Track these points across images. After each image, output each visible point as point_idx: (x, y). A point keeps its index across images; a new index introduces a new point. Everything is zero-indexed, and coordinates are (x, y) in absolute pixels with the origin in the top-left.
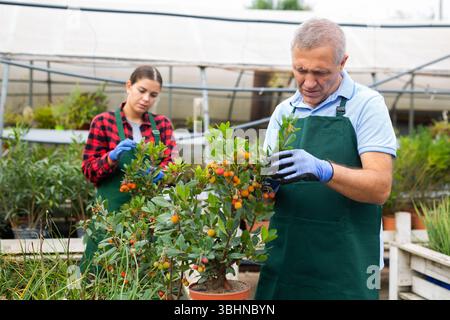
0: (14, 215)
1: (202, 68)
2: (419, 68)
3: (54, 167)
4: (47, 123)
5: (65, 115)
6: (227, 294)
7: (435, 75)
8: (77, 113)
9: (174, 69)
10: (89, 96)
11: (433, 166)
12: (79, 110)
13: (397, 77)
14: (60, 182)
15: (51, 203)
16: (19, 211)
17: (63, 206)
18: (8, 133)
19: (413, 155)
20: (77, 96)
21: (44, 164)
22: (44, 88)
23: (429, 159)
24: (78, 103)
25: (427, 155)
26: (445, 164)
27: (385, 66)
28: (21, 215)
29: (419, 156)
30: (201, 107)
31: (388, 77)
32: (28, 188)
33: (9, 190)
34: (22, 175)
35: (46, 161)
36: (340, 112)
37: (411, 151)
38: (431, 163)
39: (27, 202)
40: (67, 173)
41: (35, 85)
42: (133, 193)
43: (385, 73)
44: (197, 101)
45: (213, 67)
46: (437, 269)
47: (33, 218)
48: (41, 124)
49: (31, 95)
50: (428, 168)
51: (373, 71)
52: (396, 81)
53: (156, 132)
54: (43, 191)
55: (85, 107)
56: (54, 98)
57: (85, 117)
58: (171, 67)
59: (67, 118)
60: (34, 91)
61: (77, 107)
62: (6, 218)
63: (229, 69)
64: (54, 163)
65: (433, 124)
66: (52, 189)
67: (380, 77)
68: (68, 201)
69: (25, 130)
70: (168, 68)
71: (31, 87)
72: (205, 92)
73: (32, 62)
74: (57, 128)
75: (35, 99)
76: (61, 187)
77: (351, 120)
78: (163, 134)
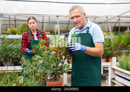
0: (3, 60)
1: (58, 16)
2: (120, 15)
3: (14, 46)
4: (14, 33)
5: (19, 30)
6: (57, 82)
7: (125, 17)
8: (22, 30)
10: (26, 25)
11: (123, 44)
12: (23, 29)
13: (114, 18)
14: (16, 50)
15: (14, 56)
16: (5, 58)
17: (17, 57)
18: (2, 36)
19: (117, 41)
20: (22, 25)
21: (12, 45)
22: (14, 23)
23: (121, 42)
24: (22, 27)
25: (121, 40)
26: (126, 43)
27: (110, 15)
28: (6, 60)
29: (119, 41)
31: (111, 18)
32: (7, 52)
33: (2, 53)
34: (5, 48)
36: (88, 31)
38: (122, 43)
39: (7, 56)
40: (18, 48)
41: (11, 22)
42: (35, 54)
43: (111, 17)
44: (56, 26)
45: (60, 16)
46: (121, 73)
47: (9, 61)
48: (12, 33)
49: (10, 25)
50: (121, 44)
51: (107, 16)
52: (113, 19)
53: (41, 36)
54: (11, 53)
55: (24, 28)
56: (17, 25)
57: (24, 31)
58: (49, 16)
59: (19, 31)
60: (11, 23)
61: (22, 28)
62: (1, 61)
63: (65, 17)
64: (14, 45)
65: (125, 31)
66: (14, 52)
67: (109, 18)
68: (19, 55)
69: (7, 35)
70: (48, 17)
71: (10, 22)
72: (58, 24)
73: (9, 16)
74: (17, 34)
75: (11, 26)
76: (16, 52)
77: (91, 33)
78: (43, 36)
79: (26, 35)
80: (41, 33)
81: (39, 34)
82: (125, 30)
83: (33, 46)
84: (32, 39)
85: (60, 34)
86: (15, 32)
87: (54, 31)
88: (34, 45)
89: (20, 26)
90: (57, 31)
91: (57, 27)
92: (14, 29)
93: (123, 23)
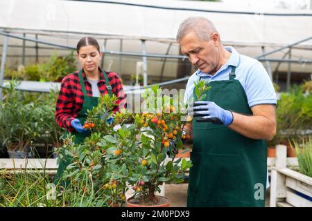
0: (9, 142)
1: (143, 41)
2: (296, 44)
3: (37, 109)
4: (34, 77)
5: (47, 71)
7: (306, 49)
8: (55, 70)
9: (124, 41)
10: (64, 58)
11: (304, 115)
12: (57, 68)
13: (280, 50)
14: (42, 120)
15: (35, 134)
16: (13, 139)
17: (43, 135)
18: (6, 84)
19: (291, 105)
20: (55, 59)
21: (31, 107)
22: (33, 52)
24: (55, 63)
28: (14, 142)
30: (142, 68)
32: (20, 123)
33: (6, 124)
34: (15, 114)
35: (32, 104)
36: (232, 77)
37: (289, 103)
38: (303, 112)
39: (18, 133)
40: (46, 113)
41: (26, 49)
42: (92, 130)
43: (271, 47)
44: (139, 64)
45: (150, 40)
46: (304, 187)
48: (30, 78)
49: (24, 56)
50: (300, 116)
51: (263, 45)
53: (109, 87)
54: (29, 125)
55: (61, 66)
56: (40, 58)
57: (60, 73)
58: (121, 40)
59: (48, 73)
60: (26, 53)
61: (55, 66)
62: (3, 144)
63: (161, 42)
64: (37, 106)
65: (304, 83)
66: (36, 124)
67: (268, 50)
68: (47, 132)
69: (18, 82)
70: (119, 41)
71: (24, 51)
72: (145, 58)
73: (24, 34)
74: (41, 80)
75: (26, 59)
76: (42, 123)
77: (242, 81)
78: (115, 88)
79: (72, 83)
80: (110, 79)
81: (103, 83)
82: (304, 80)
83: (88, 111)
84: (85, 94)
85: (148, 84)
86: (37, 75)
87: (132, 76)
88: (91, 109)
89: (51, 61)
90: (141, 76)
91: (142, 67)
92: (34, 66)
93: (303, 62)
